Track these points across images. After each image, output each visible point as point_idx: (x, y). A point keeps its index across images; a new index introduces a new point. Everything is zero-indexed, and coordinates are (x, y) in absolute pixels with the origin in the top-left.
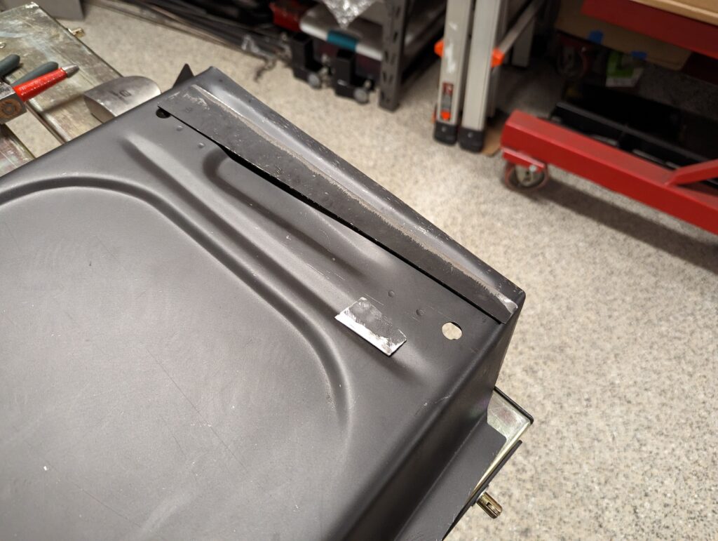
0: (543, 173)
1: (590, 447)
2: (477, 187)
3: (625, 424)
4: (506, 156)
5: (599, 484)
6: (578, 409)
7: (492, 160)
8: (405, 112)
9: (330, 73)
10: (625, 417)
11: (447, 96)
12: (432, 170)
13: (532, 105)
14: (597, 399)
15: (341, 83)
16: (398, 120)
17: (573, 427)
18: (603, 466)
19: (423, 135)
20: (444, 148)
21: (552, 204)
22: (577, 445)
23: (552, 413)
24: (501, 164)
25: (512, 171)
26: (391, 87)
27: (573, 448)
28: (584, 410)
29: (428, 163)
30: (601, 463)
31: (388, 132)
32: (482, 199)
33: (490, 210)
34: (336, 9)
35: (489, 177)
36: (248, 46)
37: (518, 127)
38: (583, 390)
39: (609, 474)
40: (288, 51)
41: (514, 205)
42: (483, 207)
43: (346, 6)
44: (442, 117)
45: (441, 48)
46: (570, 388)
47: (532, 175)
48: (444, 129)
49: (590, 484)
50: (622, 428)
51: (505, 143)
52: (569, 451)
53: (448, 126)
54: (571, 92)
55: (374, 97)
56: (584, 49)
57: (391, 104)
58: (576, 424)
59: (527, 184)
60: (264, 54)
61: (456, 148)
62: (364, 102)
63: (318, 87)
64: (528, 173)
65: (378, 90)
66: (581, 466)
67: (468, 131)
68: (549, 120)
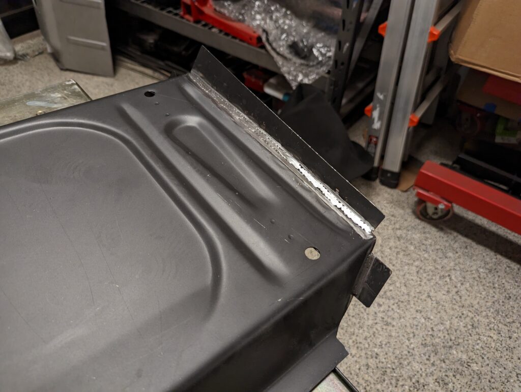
4: (418, 194)
7: (405, 194)
11: (373, 146)
13: (437, 154)
21: (455, 234)
25: (423, 205)
32: (397, 226)
33: (404, 235)
34: (292, 80)
35: (403, 208)
37: (430, 174)
41: (424, 233)
42: (399, 233)
45: (370, 111)
47: (439, 211)
54: (468, 146)
56: (478, 115)
59: (435, 217)
61: (377, 184)
64: (436, 209)
67: (387, 172)
68: (452, 168)
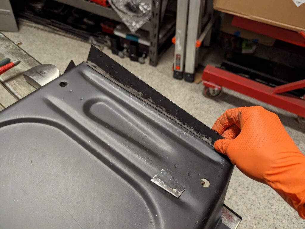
0: (220, 91)
1: (250, 208)
2: (193, 97)
3: (264, 197)
4: (205, 84)
5: (256, 225)
6: (243, 192)
7: (198, 85)
8: (160, 67)
9: (127, 51)
10: (263, 194)
11: (178, 60)
12: (174, 91)
13: (213, 62)
14: (251, 186)
15: (133, 55)
16: (158, 70)
17: (242, 200)
18: (256, 216)
19: (169, 76)
20: (178, 81)
21: (224, 103)
22: (245, 208)
23: (233, 194)
24: (202, 87)
25: (207, 90)
26: (154, 57)
27: (243, 209)
28: (246, 192)
29: (172, 88)
30: (255, 215)
31: (154, 75)
32: (195, 102)
33: (199, 107)
34: (129, 26)
35: (197, 92)
36: (92, 41)
37: (209, 72)
38: (245, 183)
39: (259, 220)
40: (109, 43)
41: (209, 104)
42: (196, 106)
43: (134, 24)
44: (176, 68)
45: (175, 41)
46: (239, 183)
47: (216, 92)
48: (177, 73)
49: (251, 225)
50: (263, 199)
51: (204, 79)
52: (242, 211)
53: (179, 72)
54: (228, 56)
55: (147, 61)
56: (232, 39)
57: (154, 63)
58: (243, 198)
59: (214, 95)
60: (99, 44)
61: (183, 81)
62: (143, 63)
63: (123, 57)
64: (214, 91)
65: (148, 58)
66: (247, 218)
67: (187, 74)
68: (220, 68)
